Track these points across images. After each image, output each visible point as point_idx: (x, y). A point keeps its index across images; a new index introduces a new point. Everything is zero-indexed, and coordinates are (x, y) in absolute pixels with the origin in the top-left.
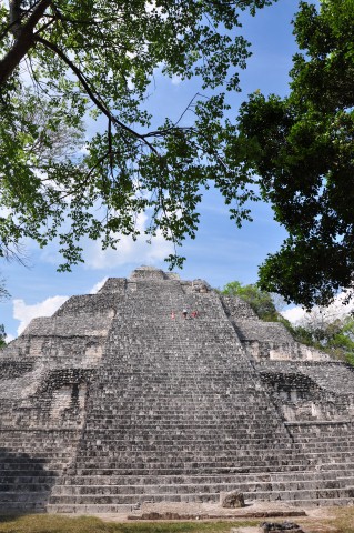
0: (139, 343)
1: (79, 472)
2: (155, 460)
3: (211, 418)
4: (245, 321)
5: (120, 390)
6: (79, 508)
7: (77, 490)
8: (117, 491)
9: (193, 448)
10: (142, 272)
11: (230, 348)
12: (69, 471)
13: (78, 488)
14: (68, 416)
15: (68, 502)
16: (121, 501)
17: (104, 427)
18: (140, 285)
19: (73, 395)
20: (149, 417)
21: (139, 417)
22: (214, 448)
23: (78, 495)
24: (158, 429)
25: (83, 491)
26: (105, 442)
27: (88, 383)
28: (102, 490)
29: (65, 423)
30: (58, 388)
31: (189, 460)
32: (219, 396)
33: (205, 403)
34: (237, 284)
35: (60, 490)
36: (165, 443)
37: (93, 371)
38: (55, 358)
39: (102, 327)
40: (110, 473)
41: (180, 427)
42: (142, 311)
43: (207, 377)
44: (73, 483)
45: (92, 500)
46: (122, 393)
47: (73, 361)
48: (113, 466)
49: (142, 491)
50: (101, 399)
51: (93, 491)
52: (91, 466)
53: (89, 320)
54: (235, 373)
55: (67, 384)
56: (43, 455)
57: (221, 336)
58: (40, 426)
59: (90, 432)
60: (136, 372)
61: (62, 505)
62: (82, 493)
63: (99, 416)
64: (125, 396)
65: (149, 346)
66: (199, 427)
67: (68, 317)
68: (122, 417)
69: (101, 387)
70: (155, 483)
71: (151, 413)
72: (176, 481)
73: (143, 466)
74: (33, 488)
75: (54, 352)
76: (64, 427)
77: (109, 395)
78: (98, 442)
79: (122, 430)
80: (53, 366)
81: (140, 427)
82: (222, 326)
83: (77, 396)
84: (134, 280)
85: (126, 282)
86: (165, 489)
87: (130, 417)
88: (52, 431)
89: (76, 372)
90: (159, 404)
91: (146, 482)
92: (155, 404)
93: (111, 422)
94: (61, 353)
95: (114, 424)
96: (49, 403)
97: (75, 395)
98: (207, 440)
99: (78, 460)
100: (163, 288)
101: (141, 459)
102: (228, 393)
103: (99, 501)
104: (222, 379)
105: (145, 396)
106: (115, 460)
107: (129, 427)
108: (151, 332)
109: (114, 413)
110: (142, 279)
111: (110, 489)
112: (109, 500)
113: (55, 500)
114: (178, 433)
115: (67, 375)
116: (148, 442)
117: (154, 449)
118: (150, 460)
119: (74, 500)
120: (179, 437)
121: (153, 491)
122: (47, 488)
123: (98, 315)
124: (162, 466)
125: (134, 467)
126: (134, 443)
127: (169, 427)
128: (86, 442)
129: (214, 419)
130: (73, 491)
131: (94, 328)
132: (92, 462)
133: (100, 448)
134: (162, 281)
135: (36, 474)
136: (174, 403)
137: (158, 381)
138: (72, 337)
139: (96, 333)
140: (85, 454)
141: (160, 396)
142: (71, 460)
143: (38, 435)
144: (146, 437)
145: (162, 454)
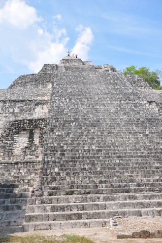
0: (74, 101)
1: (46, 193)
2: (105, 182)
3: (140, 150)
4: (143, 90)
5: (66, 132)
6: (54, 225)
7: (48, 208)
8: (83, 208)
9: (132, 172)
10: (67, 60)
11: (140, 104)
12: (36, 193)
13: (48, 207)
14: (28, 152)
15: (42, 219)
16: (89, 217)
17: (58, 158)
18: (67, 68)
19: (29, 138)
20: (93, 150)
21: (85, 151)
22: (148, 172)
23: (50, 213)
24: (101, 158)
25: (54, 209)
26: (62, 170)
27: (41, 129)
28: (70, 208)
29: (26, 157)
30: (18, 133)
31: (132, 181)
32: (142, 135)
33: (132, 140)
34: (133, 67)
35: (33, 209)
36: (109, 168)
37: (43, 120)
38: (13, 113)
39: (44, 95)
40: (72, 193)
41: (117, 157)
42: (72, 83)
43: (129, 122)
44: (43, 202)
45: (63, 217)
46: (68, 134)
47: (27, 116)
48: (72, 187)
49: (105, 207)
50: (53, 138)
51: (63, 209)
52: (54, 188)
53: (35, 90)
54: (149, 120)
55: (24, 130)
56: (12, 182)
57: (132, 97)
58: (7, 160)
59: (48, 162)
60: (76, 120)
61: (38, 223)
62: (52, 211)
63: (54, 151)
64: (71, 136)
65: (82, 104)
66: (132, 156)
67: (19, 88)
68: (72, 151)
69: (52, 130)
70: (113, 199)
71: (94, 147)
72: (130, 197)
73: (97, 186)
74: (7, 208)
75: (11, 110)
76: (25, 160)
77: (58, 135)
78: (56, 170)
79: (74, 159)
80: (12, 119)
81: (88, 157)
82: (130, 91)
83: (33, 139)
84: (63, 65)
85: (57, 67)
86: (124, 205)
87: (77, 150)
88: (17, 163)
89: (31, 121)
90: (98, 141)
91: (105, 199)
92: (95, 141)
93: (64, 155)
94: (17, 110)
95: (66, 155)
96: (11, 145)
97: (31, 137)
98: (141, 166)
99: (42, 184)
100: (83, 70)
101: (94, 181)
102: (147, 133)
103: (69, 217)
104: (141, 123)
105: (86, 136)
106: (73, 182)
107: (79, 158)
108: (81, 95)
109: (65, 148)
110: (68, 64)
111: (77, 206)
112: (79, 216)
113: (30, 219)
114: (118, 161)
115: (24, 123)
116: (96, 169)
117: (102, 173)
118: (101, 182)
119: (48, 218)
120: (119, 164)
121: (114, 207)
122: (19, 208)
123: (40, 87)
124: (112, 186)
125: (89, 187)
126: (84, 169)
127: (109, 157)
128: (46, 170)
129: (142, 151)
130: (45, 209)
131: (38, 95)
132: (54, 185)
133: (58, 174)
134: (82, 66)
135: (8, 197)
136: (109, 140)
137: (93, 126)
138: (23, 101)
139: (40, 98)
140: (47, 179)
141: (97, 135)
142: (36, 185)
143: (6, 167)
144: (93, 165)
145: (108, 177)
